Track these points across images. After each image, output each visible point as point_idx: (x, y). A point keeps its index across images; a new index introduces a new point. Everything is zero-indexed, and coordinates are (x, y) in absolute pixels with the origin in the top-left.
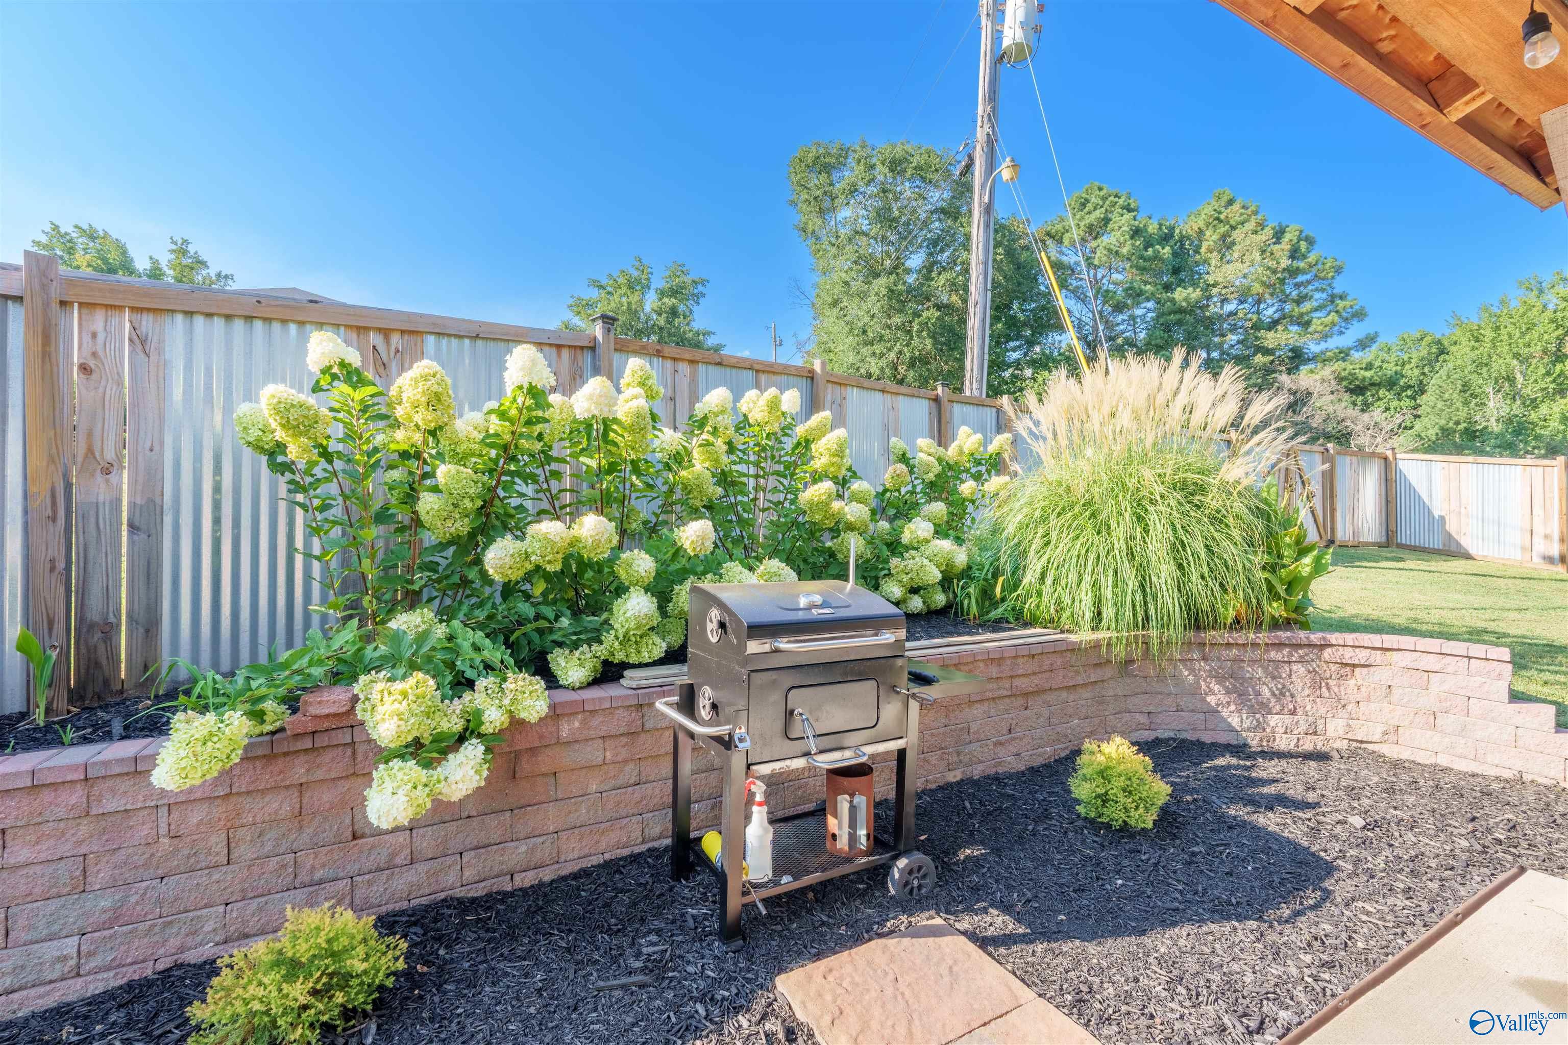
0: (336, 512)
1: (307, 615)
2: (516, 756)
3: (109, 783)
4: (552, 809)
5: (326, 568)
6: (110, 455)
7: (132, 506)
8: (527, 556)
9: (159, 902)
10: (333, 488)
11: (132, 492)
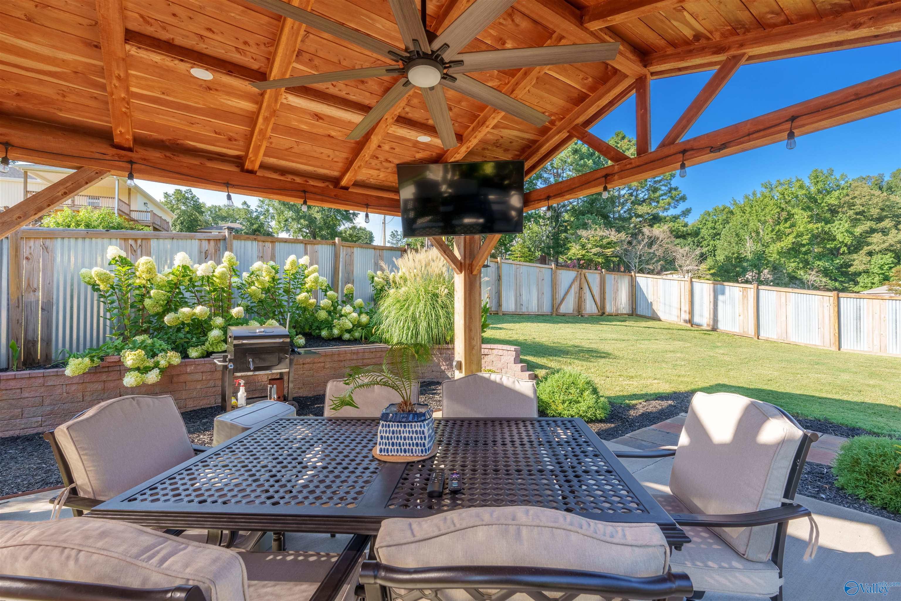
0: (116, 304)
1: (104, 337)
2: (172, 376)
3: (50, 378)
4: (184, 392)
5: (112, 323)
6: (35, 286)
7: (43, 302)
8: (179, 318)
9: (63, 410)
10: (115, 297)
11: (43, 298)
